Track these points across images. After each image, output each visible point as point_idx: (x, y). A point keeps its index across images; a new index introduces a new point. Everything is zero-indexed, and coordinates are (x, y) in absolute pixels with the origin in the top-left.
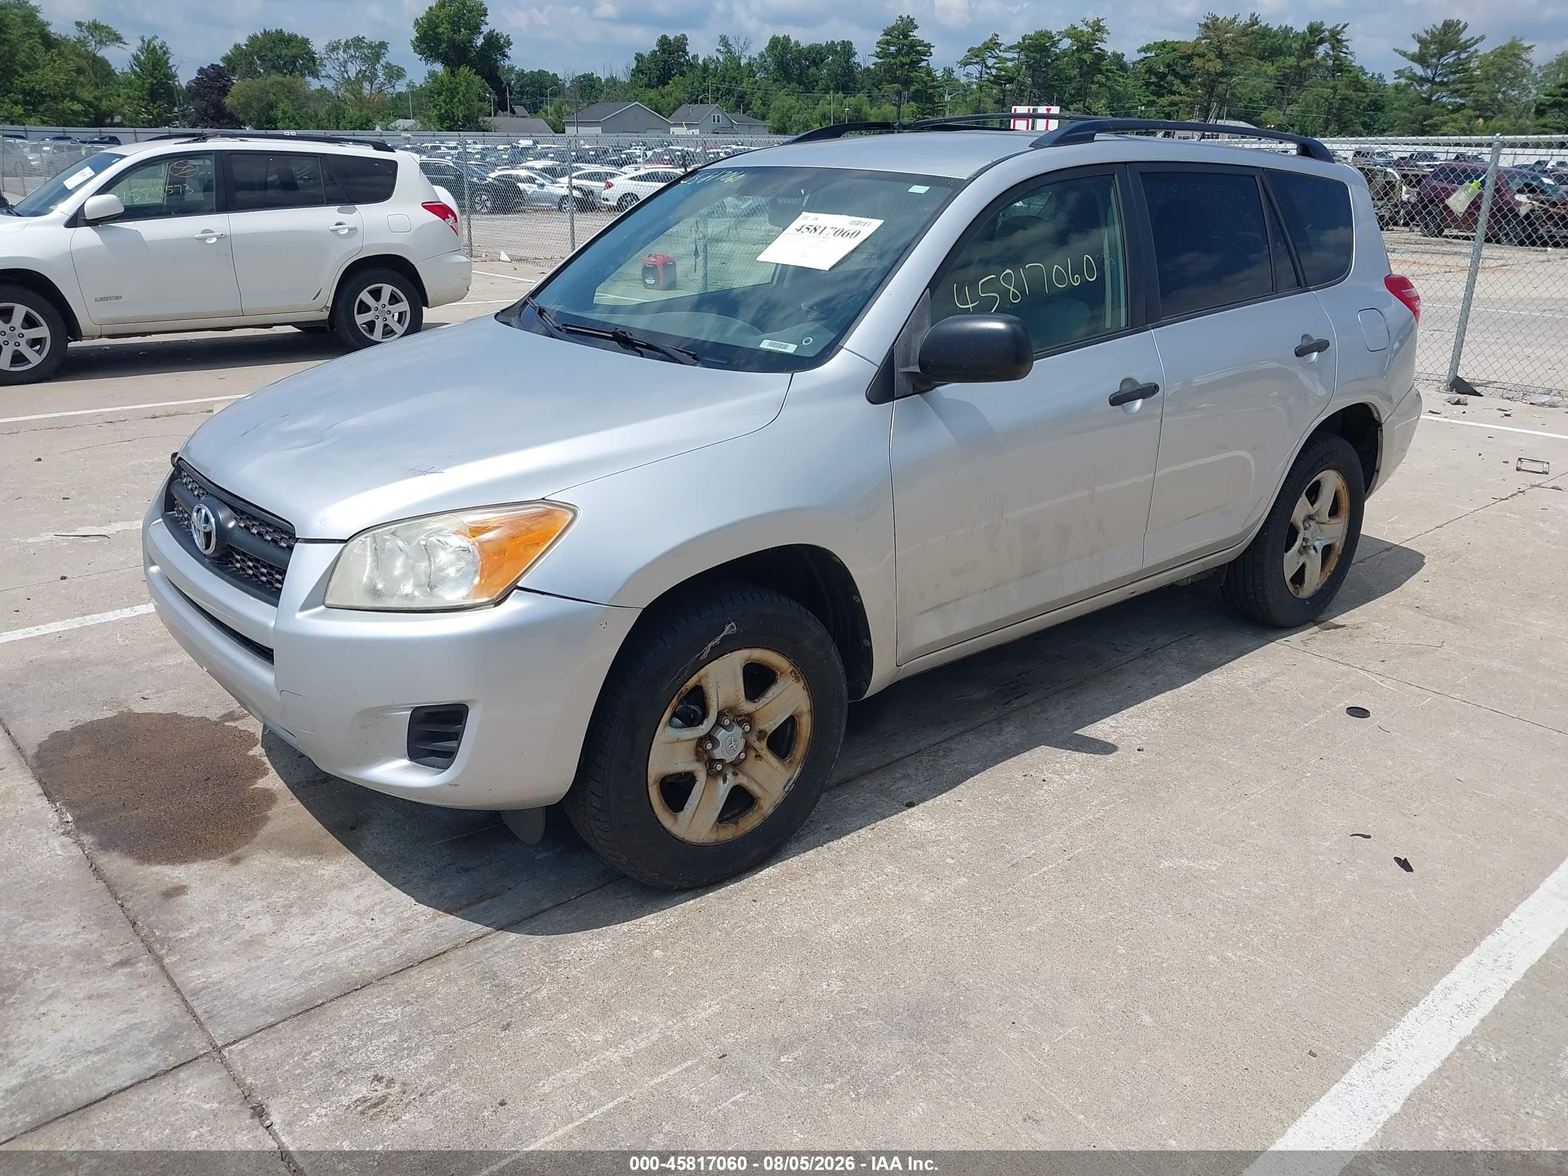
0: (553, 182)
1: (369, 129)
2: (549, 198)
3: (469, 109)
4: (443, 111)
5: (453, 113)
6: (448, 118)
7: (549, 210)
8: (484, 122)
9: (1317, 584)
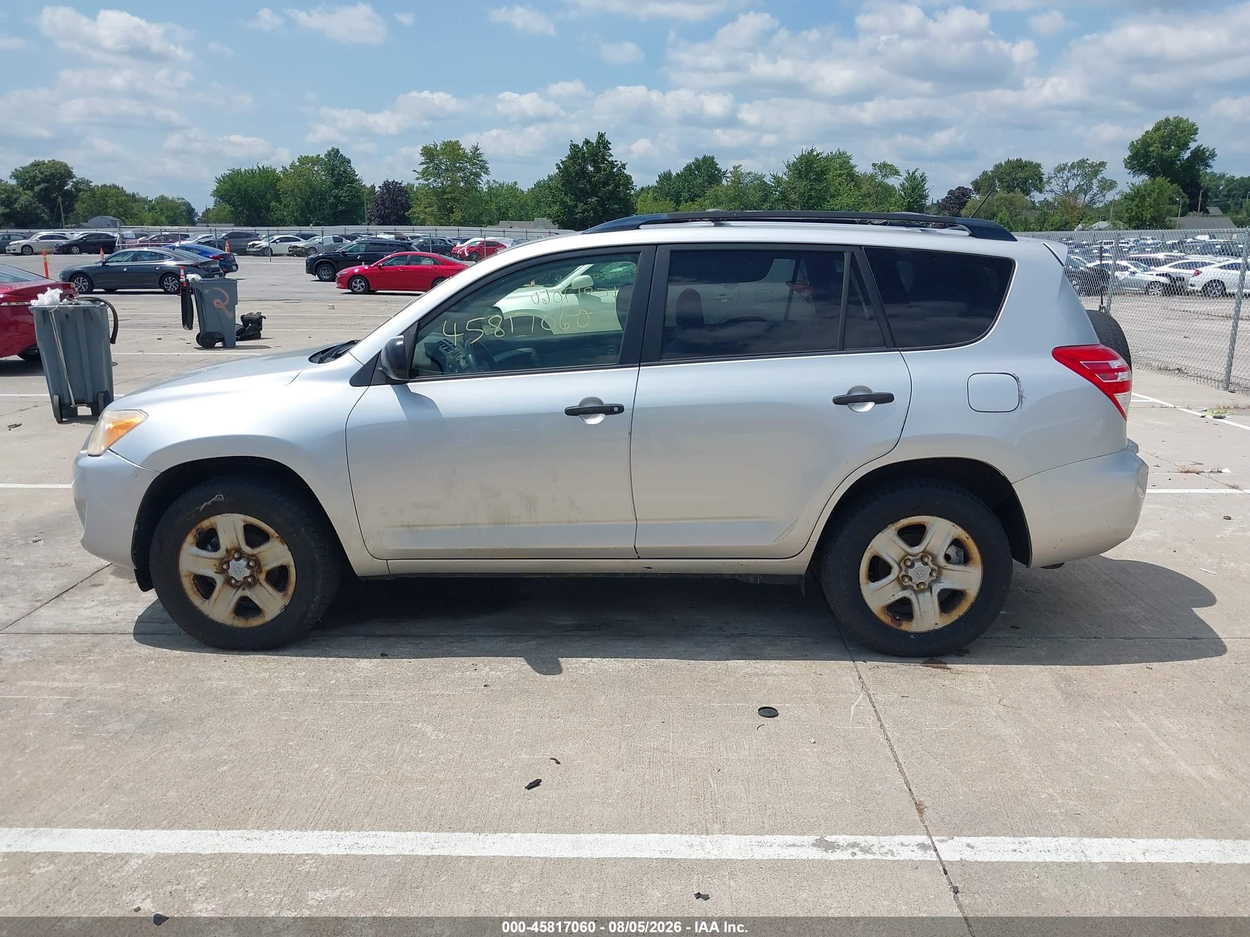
0: (1145, 270)
1: (1066, 230)
2: (1137, 283)
3: (1158, 211)
4: (1133, 214)
5: (1142, 215)
6: (1138, 219)
7: (1136, 294)
8: (1170, 221)
9: (936, 624)
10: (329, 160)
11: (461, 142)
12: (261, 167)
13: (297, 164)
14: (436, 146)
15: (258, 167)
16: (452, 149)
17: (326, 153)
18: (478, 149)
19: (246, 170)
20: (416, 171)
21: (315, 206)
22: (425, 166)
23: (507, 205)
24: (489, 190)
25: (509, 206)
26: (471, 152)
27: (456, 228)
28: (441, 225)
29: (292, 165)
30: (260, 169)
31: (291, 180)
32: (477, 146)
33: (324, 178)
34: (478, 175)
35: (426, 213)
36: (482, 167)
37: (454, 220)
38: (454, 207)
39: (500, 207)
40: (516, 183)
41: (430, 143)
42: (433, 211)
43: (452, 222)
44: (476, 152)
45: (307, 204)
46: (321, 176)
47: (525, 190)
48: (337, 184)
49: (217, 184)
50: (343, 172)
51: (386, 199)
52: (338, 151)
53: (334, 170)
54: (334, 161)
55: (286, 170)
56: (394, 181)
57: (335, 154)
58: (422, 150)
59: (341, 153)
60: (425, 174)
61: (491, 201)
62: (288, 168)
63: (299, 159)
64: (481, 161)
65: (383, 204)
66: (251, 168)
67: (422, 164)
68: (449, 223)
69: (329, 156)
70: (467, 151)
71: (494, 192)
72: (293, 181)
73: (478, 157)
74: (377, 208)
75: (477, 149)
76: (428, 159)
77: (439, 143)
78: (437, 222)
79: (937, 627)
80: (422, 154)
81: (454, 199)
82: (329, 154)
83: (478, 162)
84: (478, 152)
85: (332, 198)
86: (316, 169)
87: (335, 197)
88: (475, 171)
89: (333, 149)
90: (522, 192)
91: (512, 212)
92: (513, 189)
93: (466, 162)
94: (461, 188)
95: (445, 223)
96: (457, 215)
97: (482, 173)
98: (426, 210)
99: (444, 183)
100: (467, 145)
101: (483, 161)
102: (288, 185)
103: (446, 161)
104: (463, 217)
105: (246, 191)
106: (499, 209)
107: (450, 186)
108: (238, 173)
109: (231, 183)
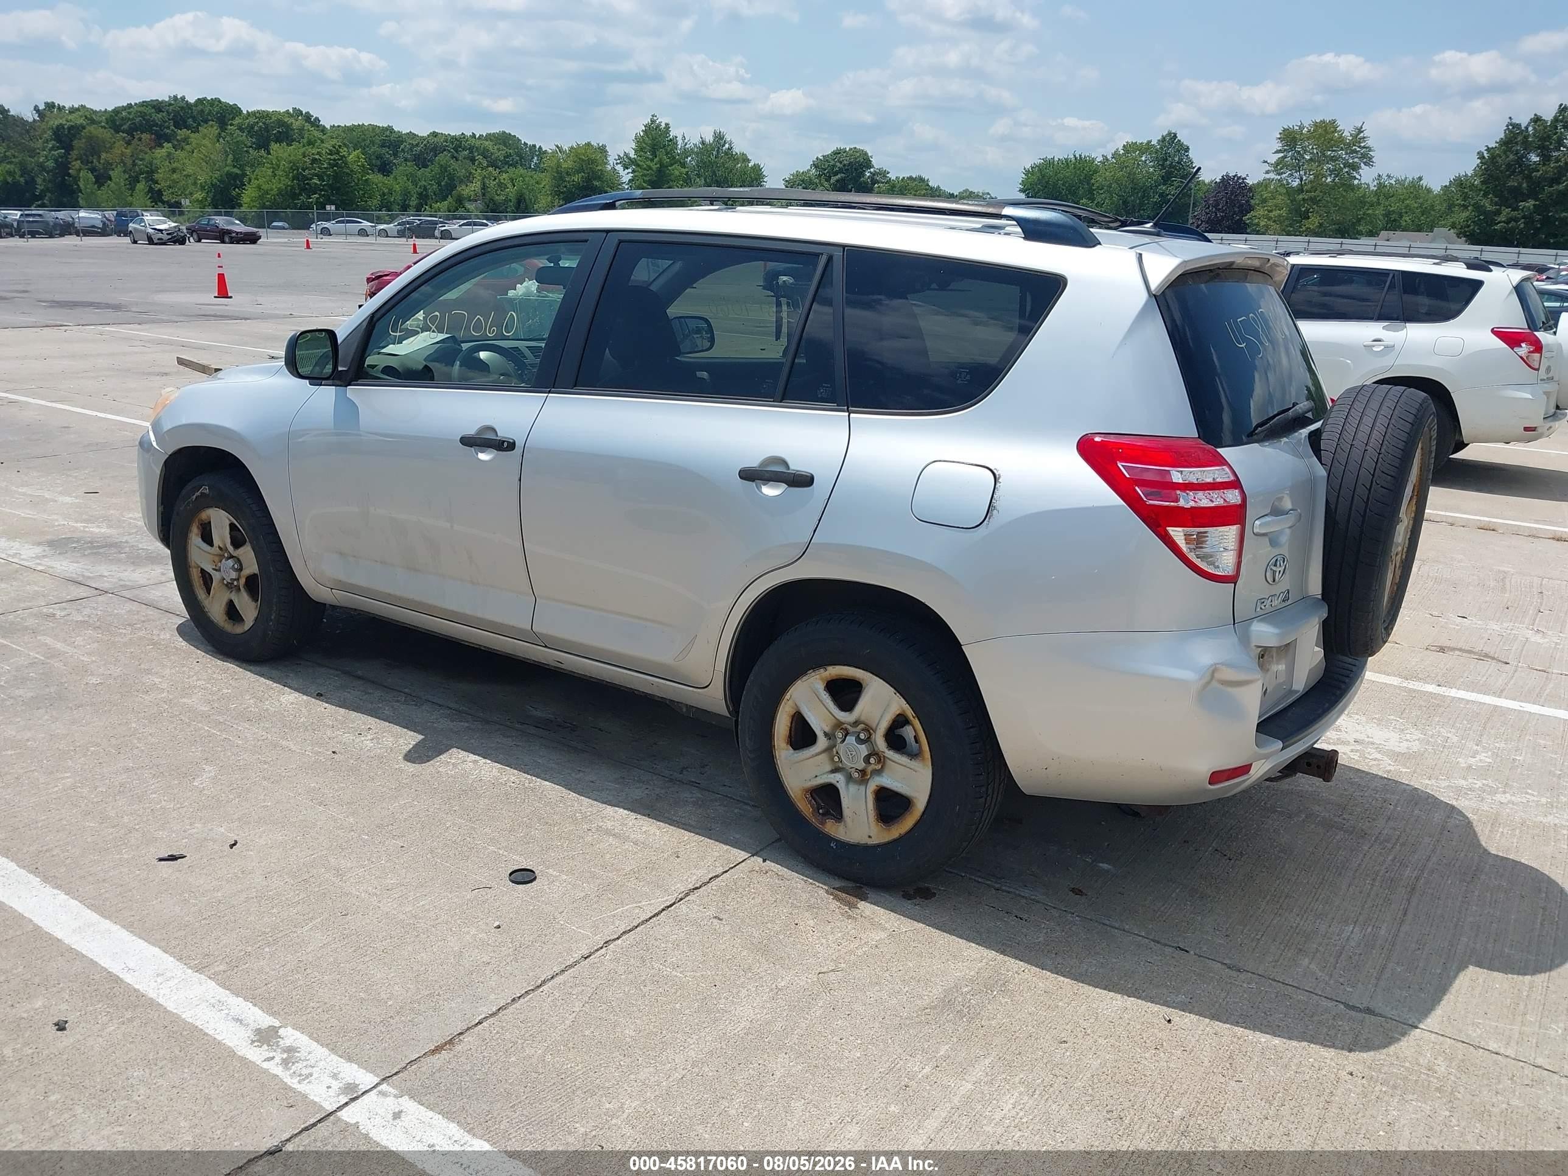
9: (870, 837)
10: (1161, 148)
11: (1338, 122)
12: (1078, 156)
13: (1122, 152)
14: (1301, 127)
15: (1075, 156)
16: (1325, 132)
17: (1160, 138)
18: (1363, 132)
19: (1059, 159)
20: (1266, 162)
21: (1134, 206)
22: (1282, 155)
23: (1401, 209)
24: (1378, 188)
25: (1404, 211)
26: (1351, 135)
27: (1307, 239)
28: (1288, 235)
29: (1115, 155)
30: (1076, 158)
31: (1111, 172)
32: (1361, 127)
33: (1151, 170)
34: (1355, 167)
35: (1269, 219)
36: (1364, 156)
37: (1307, 228)
38: (1311, 210)
39: (1389, 211)
40: (1420, 179)
41: (1292, 123)
42: (1280, 216)
43: (1303, 232)
44: (1358, 134)
45: (1125, 202)
46: (1148, 166)
47: (1436, 188)
48: (1166, 179)
49: (1024, 176)
50: (1178, 163)
51: (1221, 199)
52: (1175, 136)
53: (1167, 160)
54: (1168, 149)
55: (1107, 160)
56: (1236, 175)
57: (1171, 139)
58: (1280, 134)
59: (1179, 138)
60: (1279, 166)
61: (1379, 204)
62: (1109, 157)
63: (1124, 146)
64: (1364, 147)
65: (1216, 205)
66: (1066, 157)
67: (1277, 152)
68: (1300, 232)
69: (1163, 142)
70: (1346, 134)
71: (1384, 192)
72: (1113, 173)
73: (1360, 142)
74: (1207, 211)
75: (1360, 131)
76: (1287, 146)
77: (1307, 123)
78: (1284, 230)
79: (870, 842)
80: (1279, 138)
81: (1313, 200)
82: (1164, 139)
83: (1358, 149)
84: (1362, 135)
85: (1157, 197)
86: (1143, 159)
87: (1161, 195)
88: (1351, 161)
89: (1169, 134)
90: (1429, 191)
91: (1407, 219)
92: (1415, 189)
93: (1342, 149)
94: (1327, 185)
95: (1293, 233)
96: (1314, 221)
97: (1362, 164)
98: (1271, 215)
99: (1304, 178)
100: (1346, 128)
101: (1366, 148)
102: (1105, 178)
103: (1313, 148)
104: (1321, 225)
105: (1055, 185)
106: (1388, 214)
107: (1311, 182)
108: (1049, 163)
109: (1039, 174)
